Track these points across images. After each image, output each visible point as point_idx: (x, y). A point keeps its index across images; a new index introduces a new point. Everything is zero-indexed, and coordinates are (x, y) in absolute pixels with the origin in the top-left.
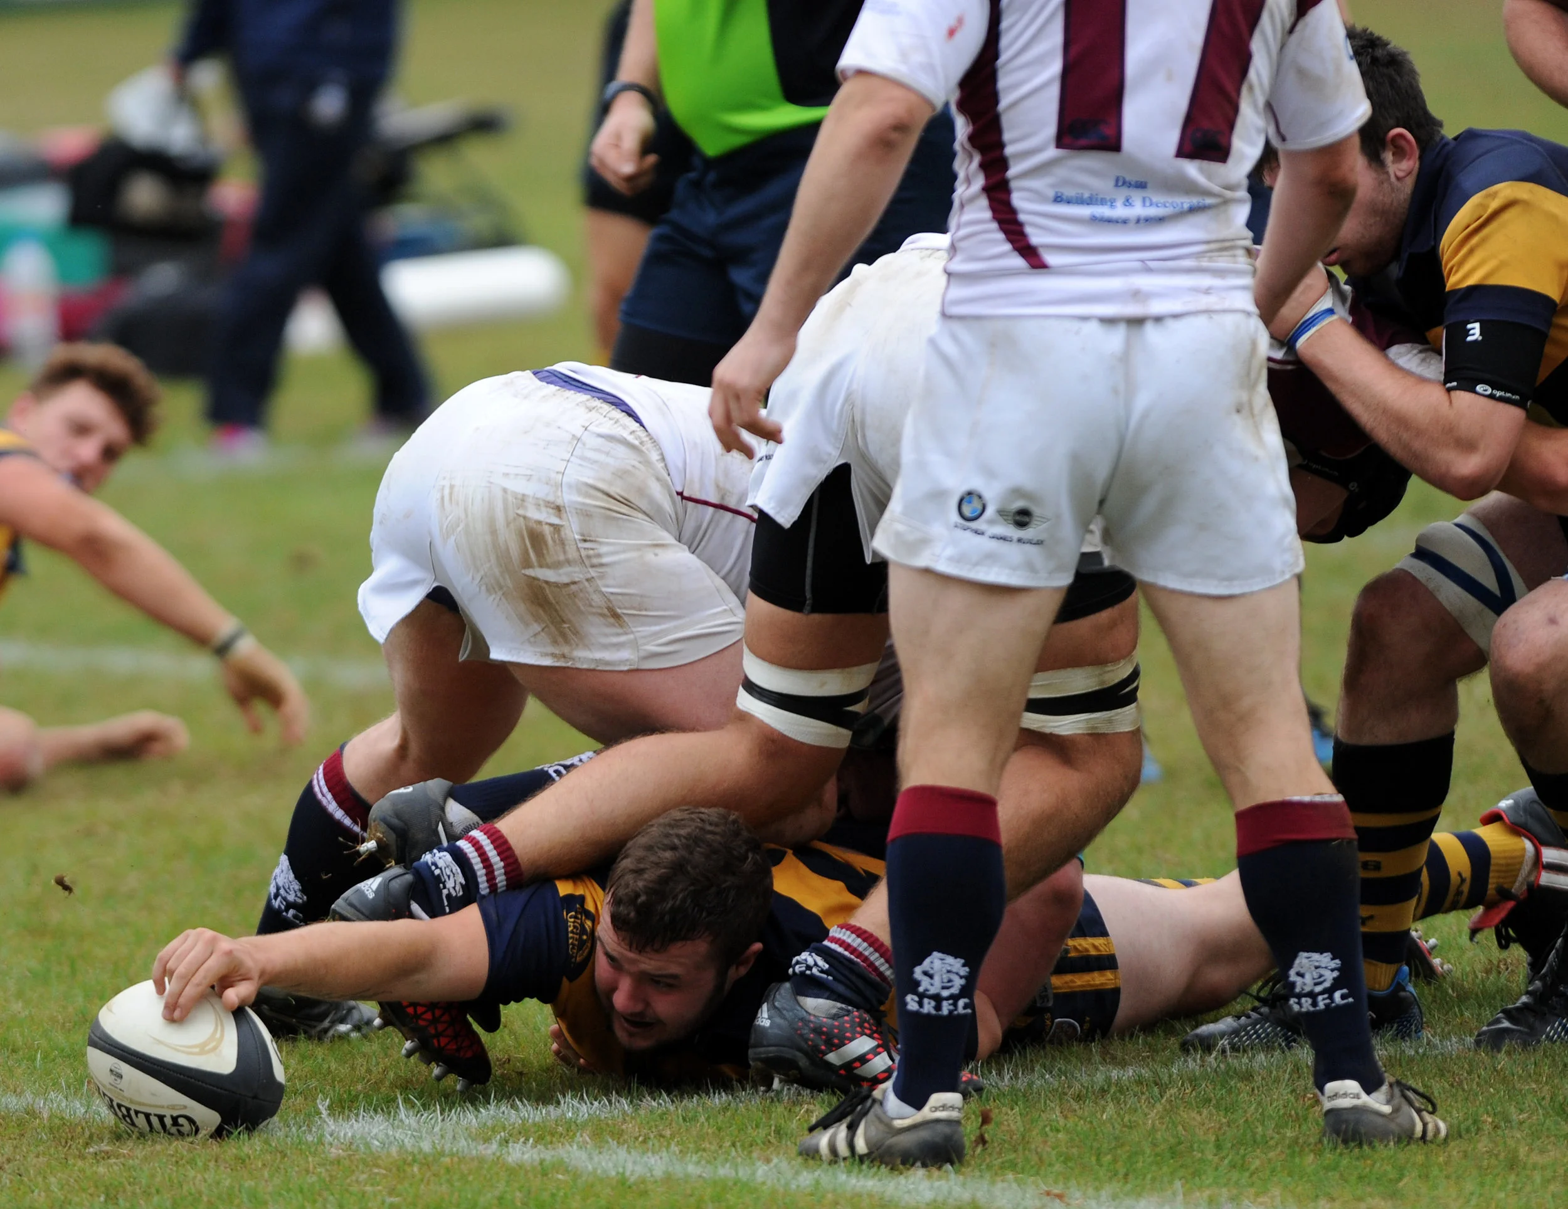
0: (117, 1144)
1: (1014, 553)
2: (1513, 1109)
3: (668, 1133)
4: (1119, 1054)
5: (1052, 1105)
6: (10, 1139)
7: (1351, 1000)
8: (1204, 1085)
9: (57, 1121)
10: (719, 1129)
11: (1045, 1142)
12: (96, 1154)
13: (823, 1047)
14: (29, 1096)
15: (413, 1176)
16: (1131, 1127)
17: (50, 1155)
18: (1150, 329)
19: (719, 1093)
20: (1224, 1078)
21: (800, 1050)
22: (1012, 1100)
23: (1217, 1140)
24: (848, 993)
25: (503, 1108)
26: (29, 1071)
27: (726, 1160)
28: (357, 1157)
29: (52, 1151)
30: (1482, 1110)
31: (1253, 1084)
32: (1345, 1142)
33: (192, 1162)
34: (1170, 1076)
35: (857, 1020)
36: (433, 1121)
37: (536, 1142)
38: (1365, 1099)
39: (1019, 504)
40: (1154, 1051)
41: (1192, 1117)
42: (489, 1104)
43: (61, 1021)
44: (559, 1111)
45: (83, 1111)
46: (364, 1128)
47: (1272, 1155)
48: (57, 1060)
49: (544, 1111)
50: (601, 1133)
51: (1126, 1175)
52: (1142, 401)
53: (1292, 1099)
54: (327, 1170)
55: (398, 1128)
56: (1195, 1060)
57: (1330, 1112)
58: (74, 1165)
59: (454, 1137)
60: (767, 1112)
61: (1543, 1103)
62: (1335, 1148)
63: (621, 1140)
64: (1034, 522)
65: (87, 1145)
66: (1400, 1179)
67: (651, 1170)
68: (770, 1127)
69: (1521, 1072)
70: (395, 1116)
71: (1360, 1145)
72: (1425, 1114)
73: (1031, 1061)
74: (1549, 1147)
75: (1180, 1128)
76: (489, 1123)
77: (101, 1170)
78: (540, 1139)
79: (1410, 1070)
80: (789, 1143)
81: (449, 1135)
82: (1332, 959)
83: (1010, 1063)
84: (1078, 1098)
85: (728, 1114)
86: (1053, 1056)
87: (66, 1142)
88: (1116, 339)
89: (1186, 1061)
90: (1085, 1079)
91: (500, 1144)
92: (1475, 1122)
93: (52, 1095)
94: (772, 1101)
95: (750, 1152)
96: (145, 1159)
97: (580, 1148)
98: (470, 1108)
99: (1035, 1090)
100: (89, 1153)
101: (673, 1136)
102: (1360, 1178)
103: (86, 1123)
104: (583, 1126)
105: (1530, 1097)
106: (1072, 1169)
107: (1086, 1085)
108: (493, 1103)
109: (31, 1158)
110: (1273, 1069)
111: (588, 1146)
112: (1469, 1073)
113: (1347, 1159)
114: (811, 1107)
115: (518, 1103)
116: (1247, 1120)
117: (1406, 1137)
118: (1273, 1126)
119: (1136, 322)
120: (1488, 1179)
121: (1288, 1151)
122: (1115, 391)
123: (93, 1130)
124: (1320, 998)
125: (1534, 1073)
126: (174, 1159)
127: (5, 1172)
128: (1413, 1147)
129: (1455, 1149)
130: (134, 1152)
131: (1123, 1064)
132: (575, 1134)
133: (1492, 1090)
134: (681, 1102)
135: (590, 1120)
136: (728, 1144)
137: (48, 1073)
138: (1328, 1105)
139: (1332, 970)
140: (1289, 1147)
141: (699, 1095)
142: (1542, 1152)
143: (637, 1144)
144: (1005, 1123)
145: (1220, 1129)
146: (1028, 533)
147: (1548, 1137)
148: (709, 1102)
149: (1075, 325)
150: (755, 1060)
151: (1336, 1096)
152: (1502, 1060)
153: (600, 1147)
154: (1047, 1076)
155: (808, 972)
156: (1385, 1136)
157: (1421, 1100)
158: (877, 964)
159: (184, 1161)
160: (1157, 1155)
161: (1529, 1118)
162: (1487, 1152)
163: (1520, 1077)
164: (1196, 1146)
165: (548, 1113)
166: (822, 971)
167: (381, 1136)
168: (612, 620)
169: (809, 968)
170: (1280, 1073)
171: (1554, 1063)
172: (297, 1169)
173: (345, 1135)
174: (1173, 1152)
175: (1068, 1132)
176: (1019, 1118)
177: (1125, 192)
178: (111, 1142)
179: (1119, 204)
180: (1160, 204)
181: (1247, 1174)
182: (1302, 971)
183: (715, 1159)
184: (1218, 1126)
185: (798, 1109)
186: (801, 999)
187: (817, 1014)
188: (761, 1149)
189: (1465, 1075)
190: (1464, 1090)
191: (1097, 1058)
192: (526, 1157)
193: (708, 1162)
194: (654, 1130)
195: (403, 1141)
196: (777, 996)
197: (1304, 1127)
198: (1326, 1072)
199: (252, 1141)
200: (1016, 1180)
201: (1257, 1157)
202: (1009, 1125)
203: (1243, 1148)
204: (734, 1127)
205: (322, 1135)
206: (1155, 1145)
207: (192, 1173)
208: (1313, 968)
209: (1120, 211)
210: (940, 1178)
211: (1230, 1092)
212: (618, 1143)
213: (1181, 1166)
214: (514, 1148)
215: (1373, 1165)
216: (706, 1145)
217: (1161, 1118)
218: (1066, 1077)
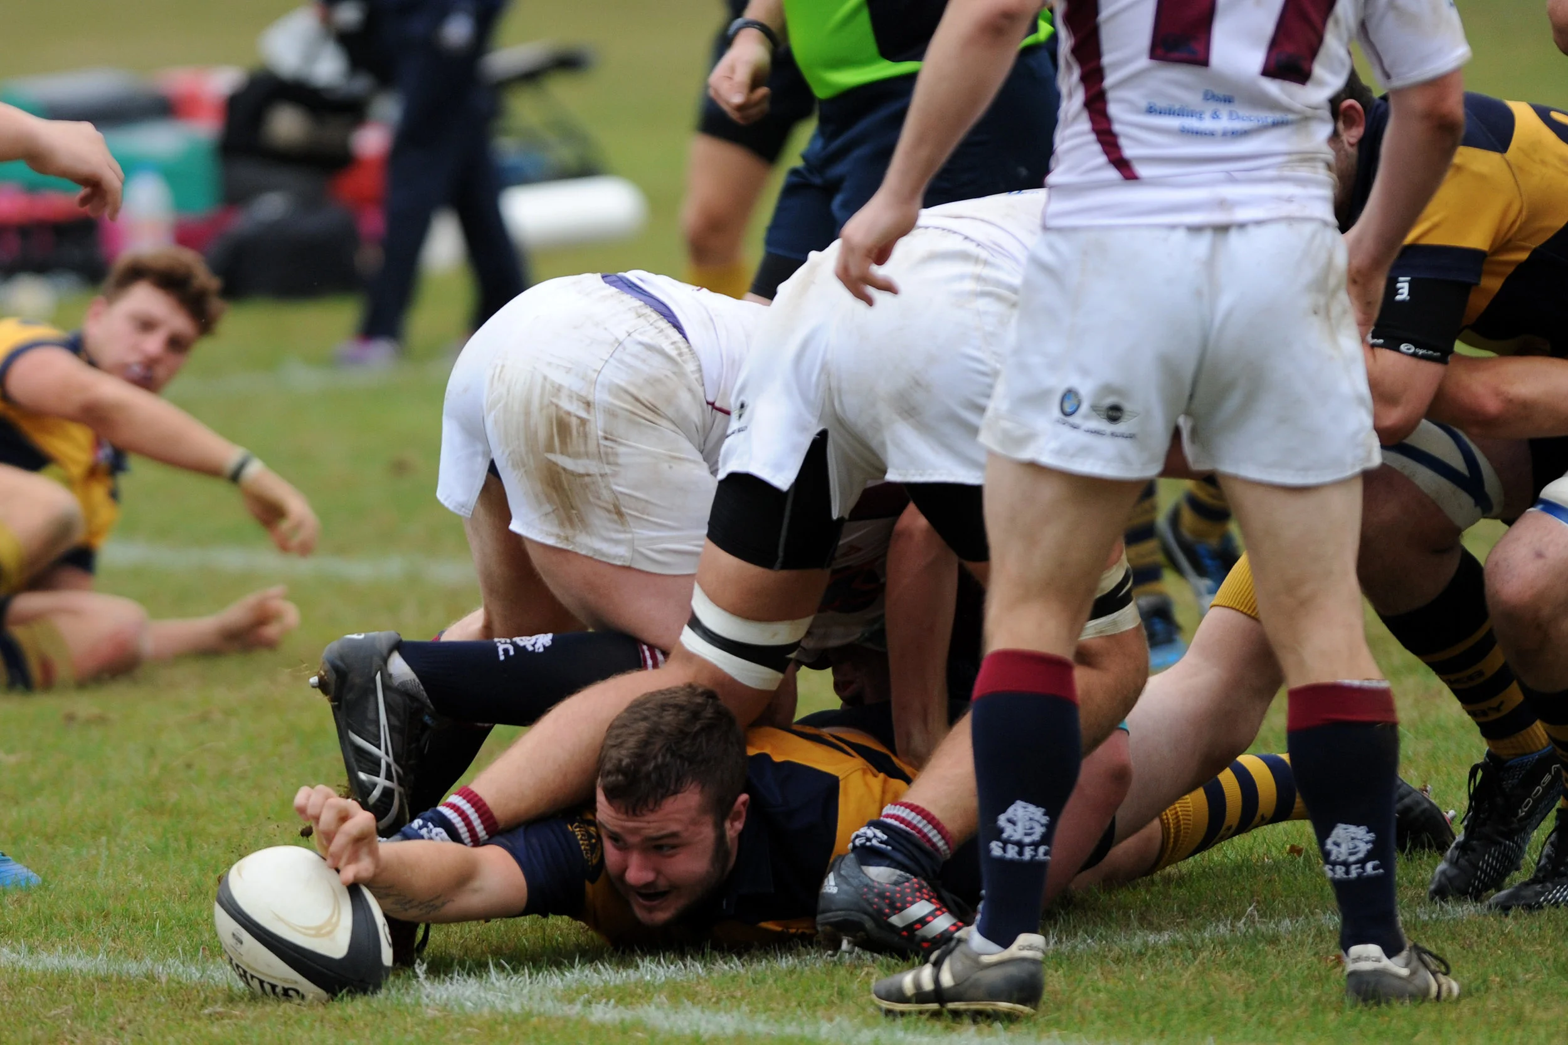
0: (230, 1005)
1: (1107, 446)
2: (1519, 970)
3: (739, 994)
4: (1155, 921)
5: (1094, 967)
6: (131, 1001)
7: (1381, 871)
8: (1234, 949)
9: (174, 985)
10: (786, 990)
11: (1087, 1002)
12: (210, 1015)
13: (887, 911)
14: (148, 962)
15: (503, 1035)
16: (1166, 987)
17: (168, 1016)
18: (1234, 236)
19: (786, 958)
20: (1252, 941)
21: (866, 913)
22: (1057, 963)
23: (1246, 999)
24: (906, 861)
25: (587, 972)
26: (149, 939)
27: (793, 1019)
28: (452, 1017)
29: (170, 1013)
30: (1490, 970)
31: (1279, 948)
32: (1365, 1000)
33: (299, 1022)
34: (1203, 941)
35: (917, 886)
36: (522, 984)
37: (617, 1003)
38: (1387, 963)
39: (1110, 400)
40: (1188, 917)
41: (1224, 978)
42: (574, 967)
43: (178, 893)
44: (638, 975)
45: (198, 975)
46: (458, 990)
47: (1297, 1012)
48: (174, 929)
49: (624, 974)
50: (677, 994)
51: (1162, 1032)
52: (1225, 302)
53: (1316, 961)
54: (424, 1029)
55: (490, 990)
56: (1225, 925)
57: (1353, 974)
58: (191, 1025)
59: (541, 999)
60: (830, 974)
61: (1548, 963)
62: (1356, 1006)
63: (696, 1001)
64: (1126, 417)
65: (202, 1007)
66: (1415, 1034)
67: (723, 1028)
68: (833, 987)
69: (1526, 935)
70: (486, 979)
71: (1378, 1004)
72: (1440, 976)
73: (1075, 927)
74: (1553, 1004)
75: (1212, 987)
76: (574, 986)
77: (216, 1030)
78: (620, 1000)
79: (1424, 934)
80: (851, 1003)
81: (537, 998)
82: (1368, 832)
83: (1055, 928)
84: (1118, 961)
85: (794, 976)
86: (1094, 922)
87: (183, 1005)
88: (1202, 244)
89: (1217, 926)
90: (1124, 943)
91: (584, 1005)
92: (1484, 981)
93: (170, 961)
94: (835, 964)
95: (815, 1012)
96: (256, 1020)
97: (658, 1008)
98: (556, 971)
99: (1078, 954)
100: (204, 1014)
101: (743, 997)
102: (1379, 1034)
103: (202, 986)
104: (659, 989)
105: (1535, 958)
106: (1112, 1026)
107: (1125, 948)
108: (578, 966)
109: (151, 1019)
110: (1298, 933)
111: (666, 1006)
112: (1479, 936)
113: (1366, 1017)
114: (871, 970)
115: (601, 967)
116: (1273, 981)
117: (1421, 996)
118: (1298, 985)
119: (1222, 229)
120: (1497, 1034)
121: (1312, 1009)
122: (1199, 294)
123: (208, 994)
124: (1353, 867)
125: (1540, 936)
126: (282, 1020)
127: (126, 1032)
128: (1427, 1005)
129: (1466, 1007)
130: (247, 1014)
131: (1159, 930)
132: (653, 995)
133: (1500, 952)
134: (751, 965)
135: (666, 982)
136: (794, 1004)
137: (166, 941)
138: (1351, 967)
139: (1367, 843)
140: (1313, 1005)
141: (767, 959)
142: (1546, 1009)
143: (710, 1004)
144: (1051, 984)
145: (1249, 988)
146: (1121, 427)
147: (1552, 994)
148: (776, 966)
149: (1163, 234)
150: (823, 924)
151: (1358, 959)
152: (1510, 924)
153: (676, 1008)
154: (1089, 941)
155: (868, 844)
156: (1400, 996)
157: (1435, 962)
158: (930, 835)
159: (292, 1021)
160: (1191, 1013)
161: (1534, 977)
162: (1495, 1009)
163: (1526, 940)
164: (1226, 1005)
165: (628, 976)
166: (881, 842)
167: (474, 998)
168: (615, 517)
169: (869, 840)
170: (1304, 937)
171: (1557, 928)
172: (395, 1028)
173: (441, 997)
174: (1206, 1010)
175: (1108, 991)
176: (1062, 979)
177: (1212, 106)
178: (224, 1004)
179: (1207, 116)
180: (1246, 118)
181: (1273, 1030)
182: (1339, 841)
183: (782, 1017)
184: (1247, 986)
185: (858, 971)
186: (864, 868)
187: (879, 880)
188: (825, 1009)
189: (1475, 938)
190: (1474, 952)
191: (1136, 924)
192: (608, 1016)
193: (776, 1021)
194: (726, 991)
195: (494, 1002)
196: (843, 865)
197: (1327, 987)
198: (1351, 936)
199: (354, 1002)
200: (1061, 1036)
201: (1284, 1014)
202: (1054, 986)
203: (1269, 1006)
204: (800, 988)
205: (420, 997)
206: (1188, 1004)
207: (299, 1032)
208: (1350, 839)
209: (1207, 124)
210: (990, 1035)
211: (1258, 954)
212: (693, 1003)
213: (1214, 1023)
214: (596, 1008)
215: (1390, 1022)
216: (773, 1005)
217: (1194, 979)
218: (1107, 942)
